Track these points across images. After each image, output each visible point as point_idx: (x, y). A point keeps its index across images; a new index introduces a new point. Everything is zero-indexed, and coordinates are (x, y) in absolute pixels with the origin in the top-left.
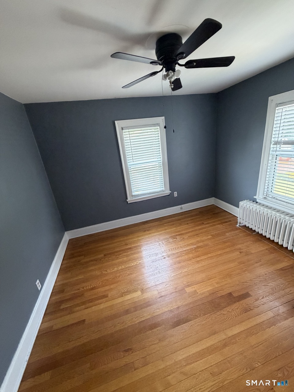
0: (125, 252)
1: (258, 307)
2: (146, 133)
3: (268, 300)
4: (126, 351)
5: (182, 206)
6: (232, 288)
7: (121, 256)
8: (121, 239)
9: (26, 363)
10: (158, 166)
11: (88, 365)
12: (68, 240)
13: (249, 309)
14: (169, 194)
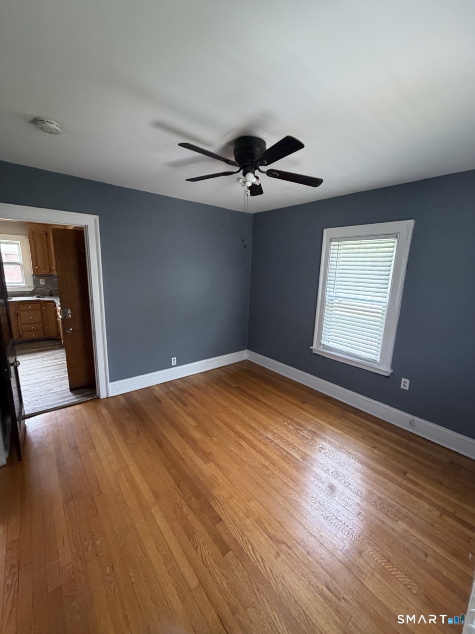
0: (249, 399)
1: (203, 562)
2: (364, 250)
3: (221, 585)
4: (138, 432)
5: (417, 419)
6: (232, 522)
7: (242, 397)
8: (270, 388)
9: (130, 391)
10: (381, 311)
11: (128, 416)
12: (244, 359)
13: (195, 545)
14: (389, 375)
